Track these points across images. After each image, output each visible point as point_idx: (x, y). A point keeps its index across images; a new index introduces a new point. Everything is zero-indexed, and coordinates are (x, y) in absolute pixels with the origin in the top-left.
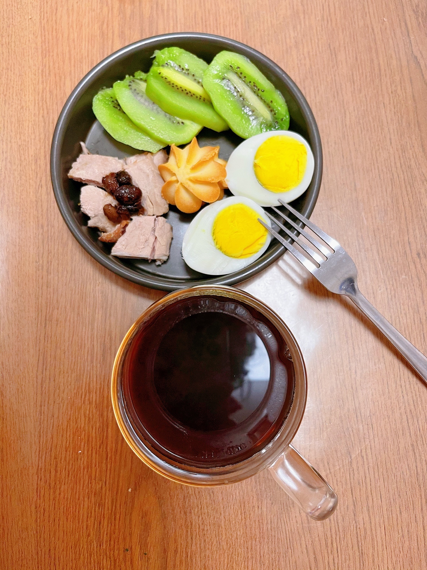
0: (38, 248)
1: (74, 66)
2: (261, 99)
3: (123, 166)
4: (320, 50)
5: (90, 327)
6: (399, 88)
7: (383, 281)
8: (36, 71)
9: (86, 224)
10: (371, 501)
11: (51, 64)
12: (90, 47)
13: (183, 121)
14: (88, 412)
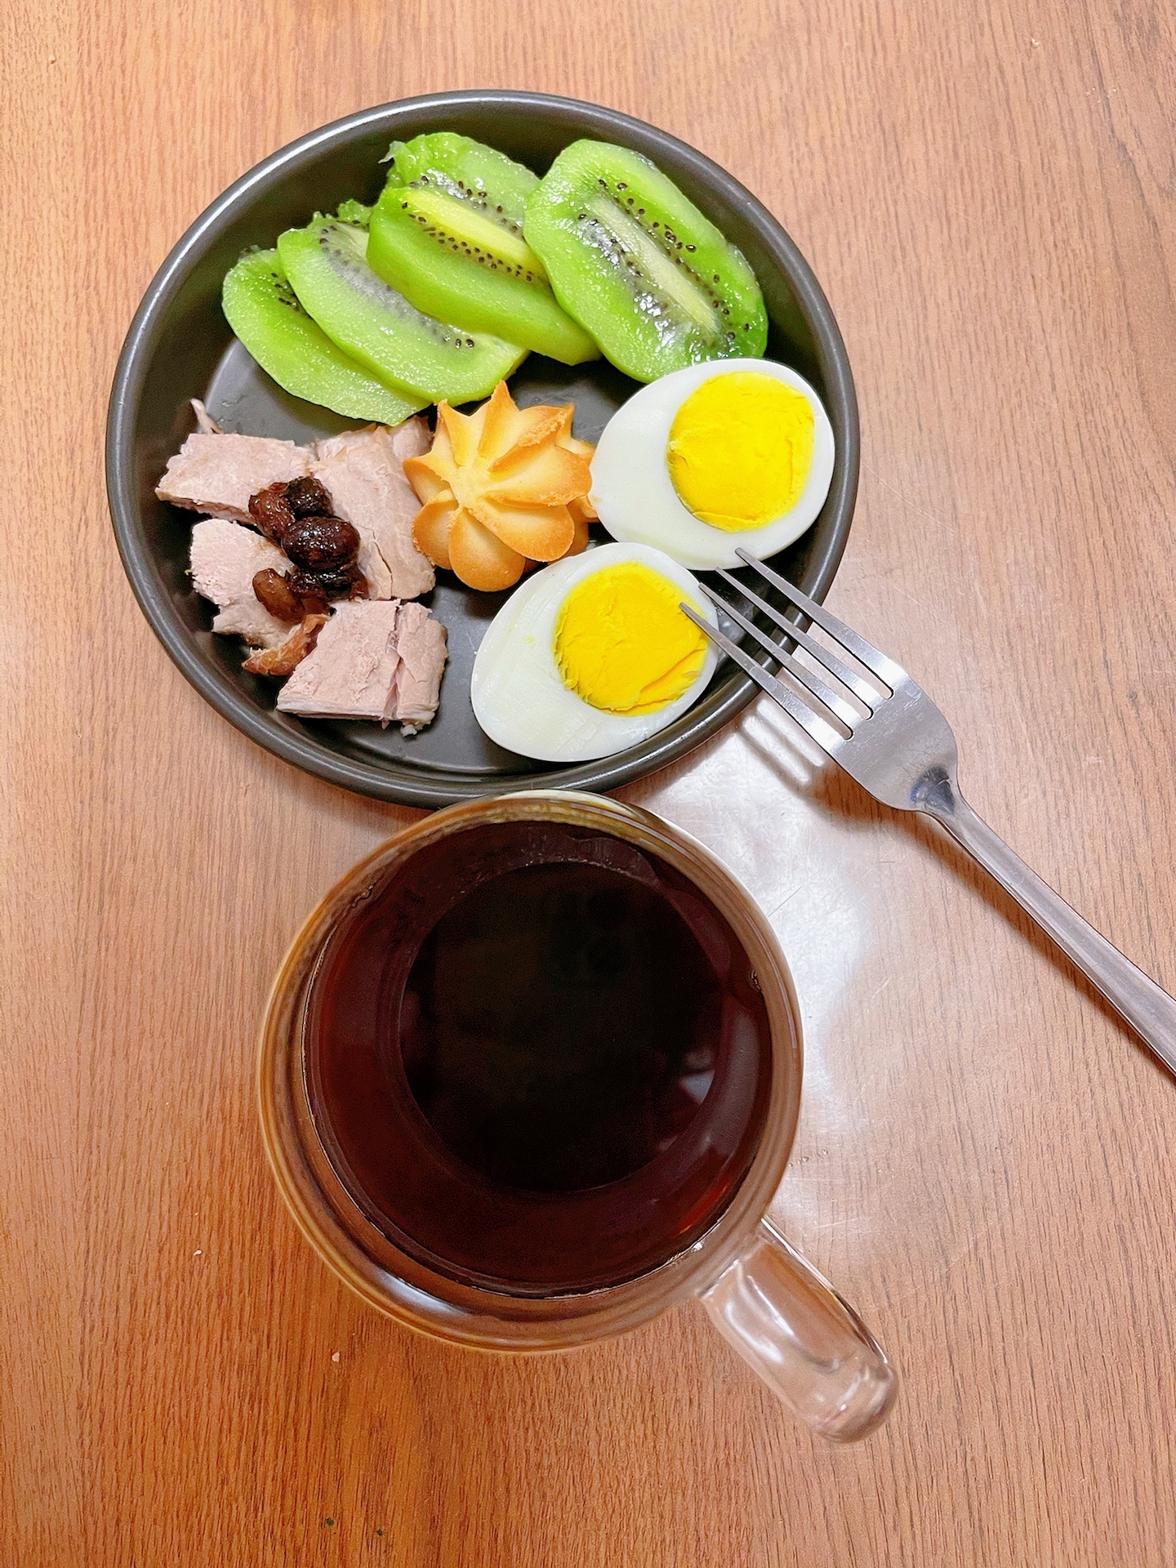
0: (79, 692)
1: (174, 190)
2: (688, 270)
3: (307, 463)
4: (855, 132)
5: (223, 907)
6: (1076, 233)
7: (1034, 771)
8: (68, 205)
9: (209, 625)
10: (1004, 1381)
11: (111, 188)
12: (216, 135)
13: (471, 337)
14: (219, 1141)
